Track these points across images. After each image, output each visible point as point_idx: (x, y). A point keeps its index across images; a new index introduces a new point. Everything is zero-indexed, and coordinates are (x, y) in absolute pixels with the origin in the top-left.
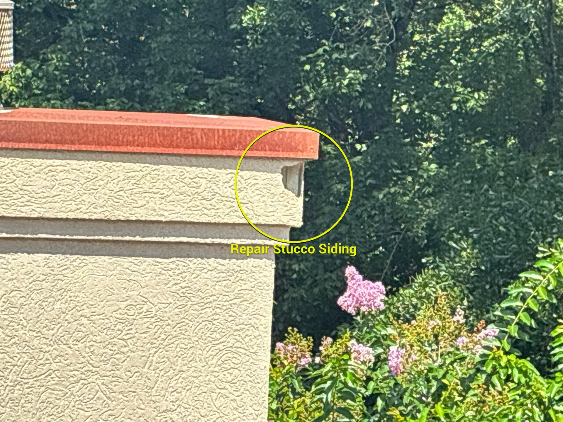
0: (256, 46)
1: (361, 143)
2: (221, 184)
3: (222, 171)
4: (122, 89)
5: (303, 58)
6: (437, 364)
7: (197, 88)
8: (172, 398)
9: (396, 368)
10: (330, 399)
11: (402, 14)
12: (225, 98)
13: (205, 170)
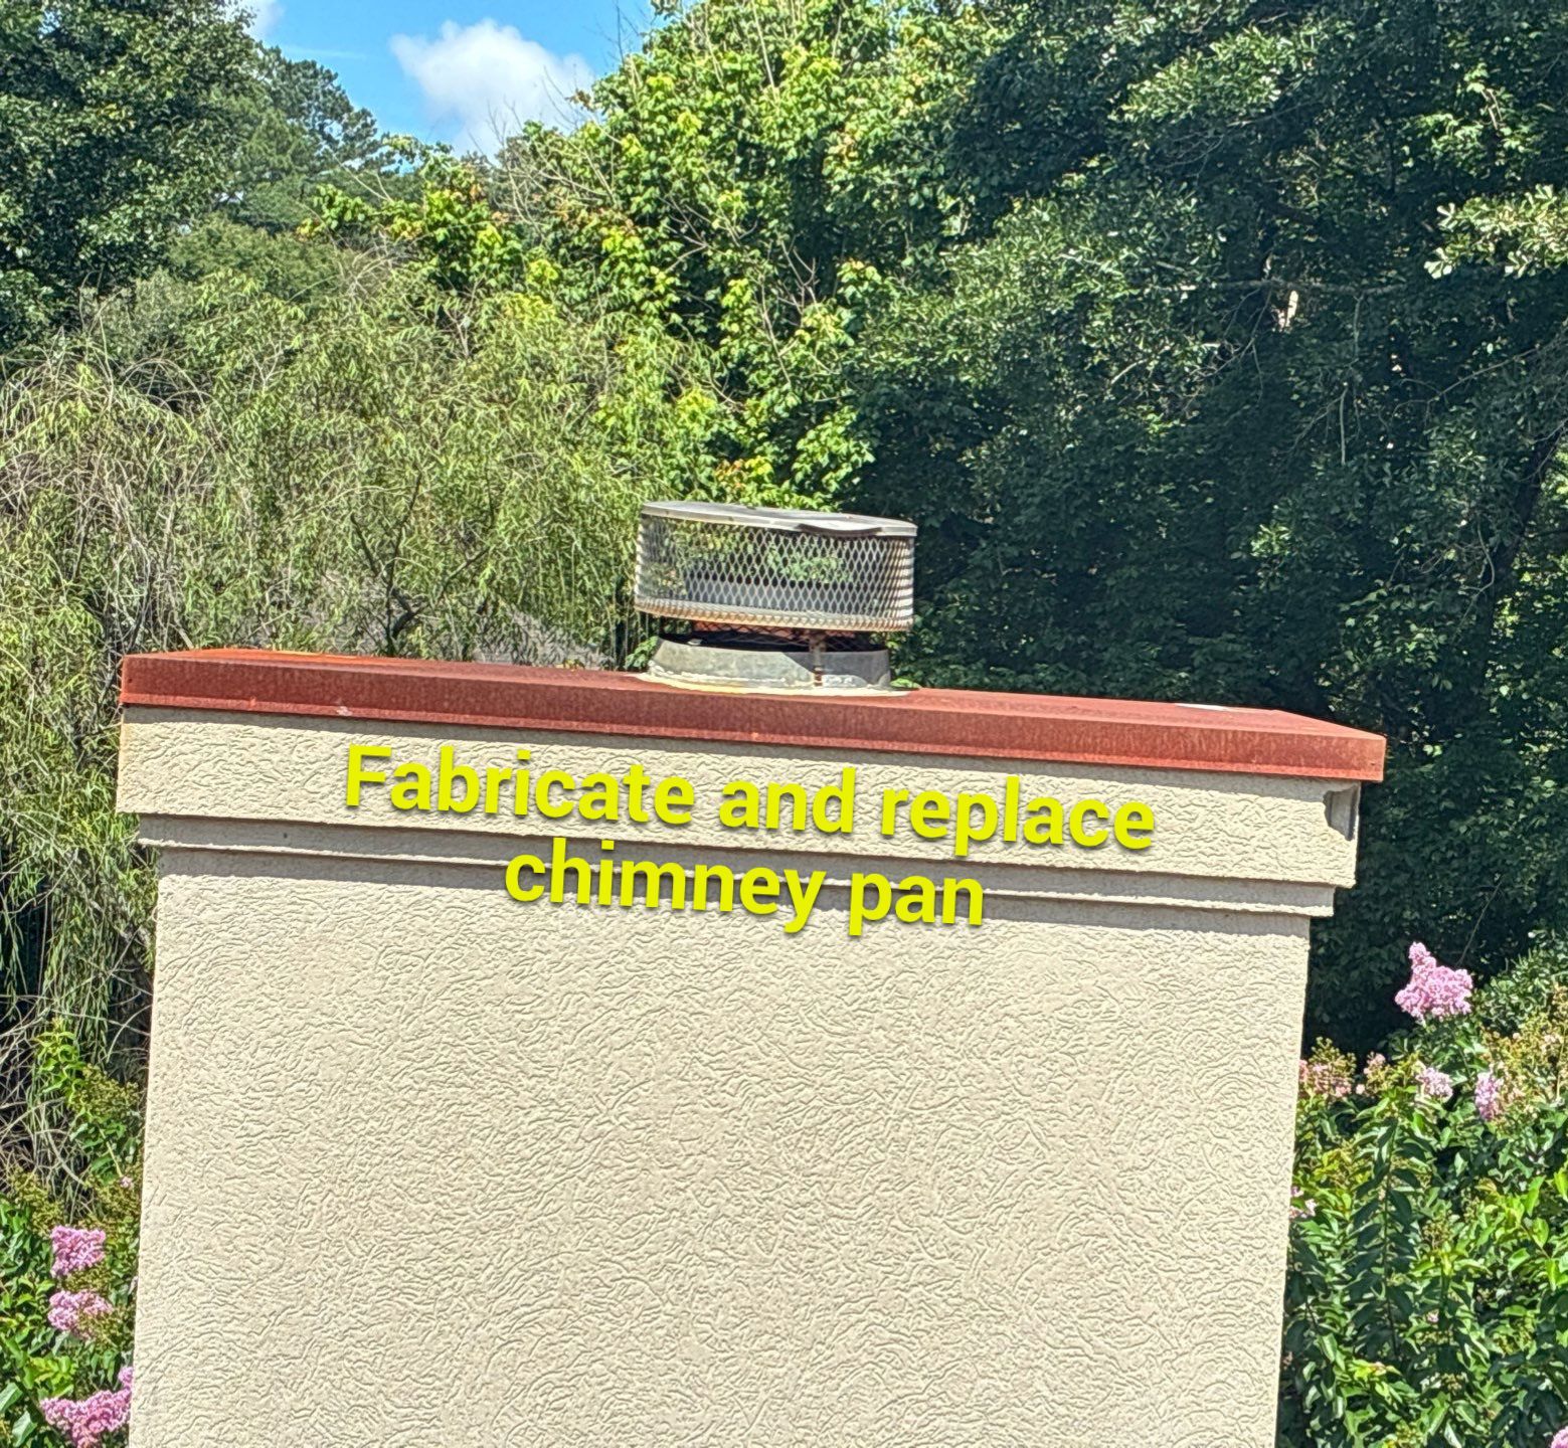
0: (1273, 588)
1: (1433, 744)
2: (1228, 816)
3: (1233, 796)
4: (1060, 648)
5: (1345, 608)
6: (1553, 1106)
7: (1176, 650)
8: (1142, 1150)
9: (1488, 1107)
10: (1385, 1156)
11: (1507, 542)
12: (1220, 668)
13: (1204, 793)
